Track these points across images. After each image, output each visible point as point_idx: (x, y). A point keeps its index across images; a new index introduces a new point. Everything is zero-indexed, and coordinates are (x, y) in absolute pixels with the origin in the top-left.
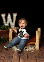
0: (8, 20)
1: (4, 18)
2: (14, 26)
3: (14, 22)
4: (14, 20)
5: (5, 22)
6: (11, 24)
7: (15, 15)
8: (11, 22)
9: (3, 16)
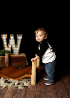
0: (10, 43)
1: (5, 40)
2: (17, 52)
3: (18, 46)
4: (19, 43)
5: (6, 46)
6: (14, 49)
7: (20, 37)
8: (14, 46)
9: (4, 37)
